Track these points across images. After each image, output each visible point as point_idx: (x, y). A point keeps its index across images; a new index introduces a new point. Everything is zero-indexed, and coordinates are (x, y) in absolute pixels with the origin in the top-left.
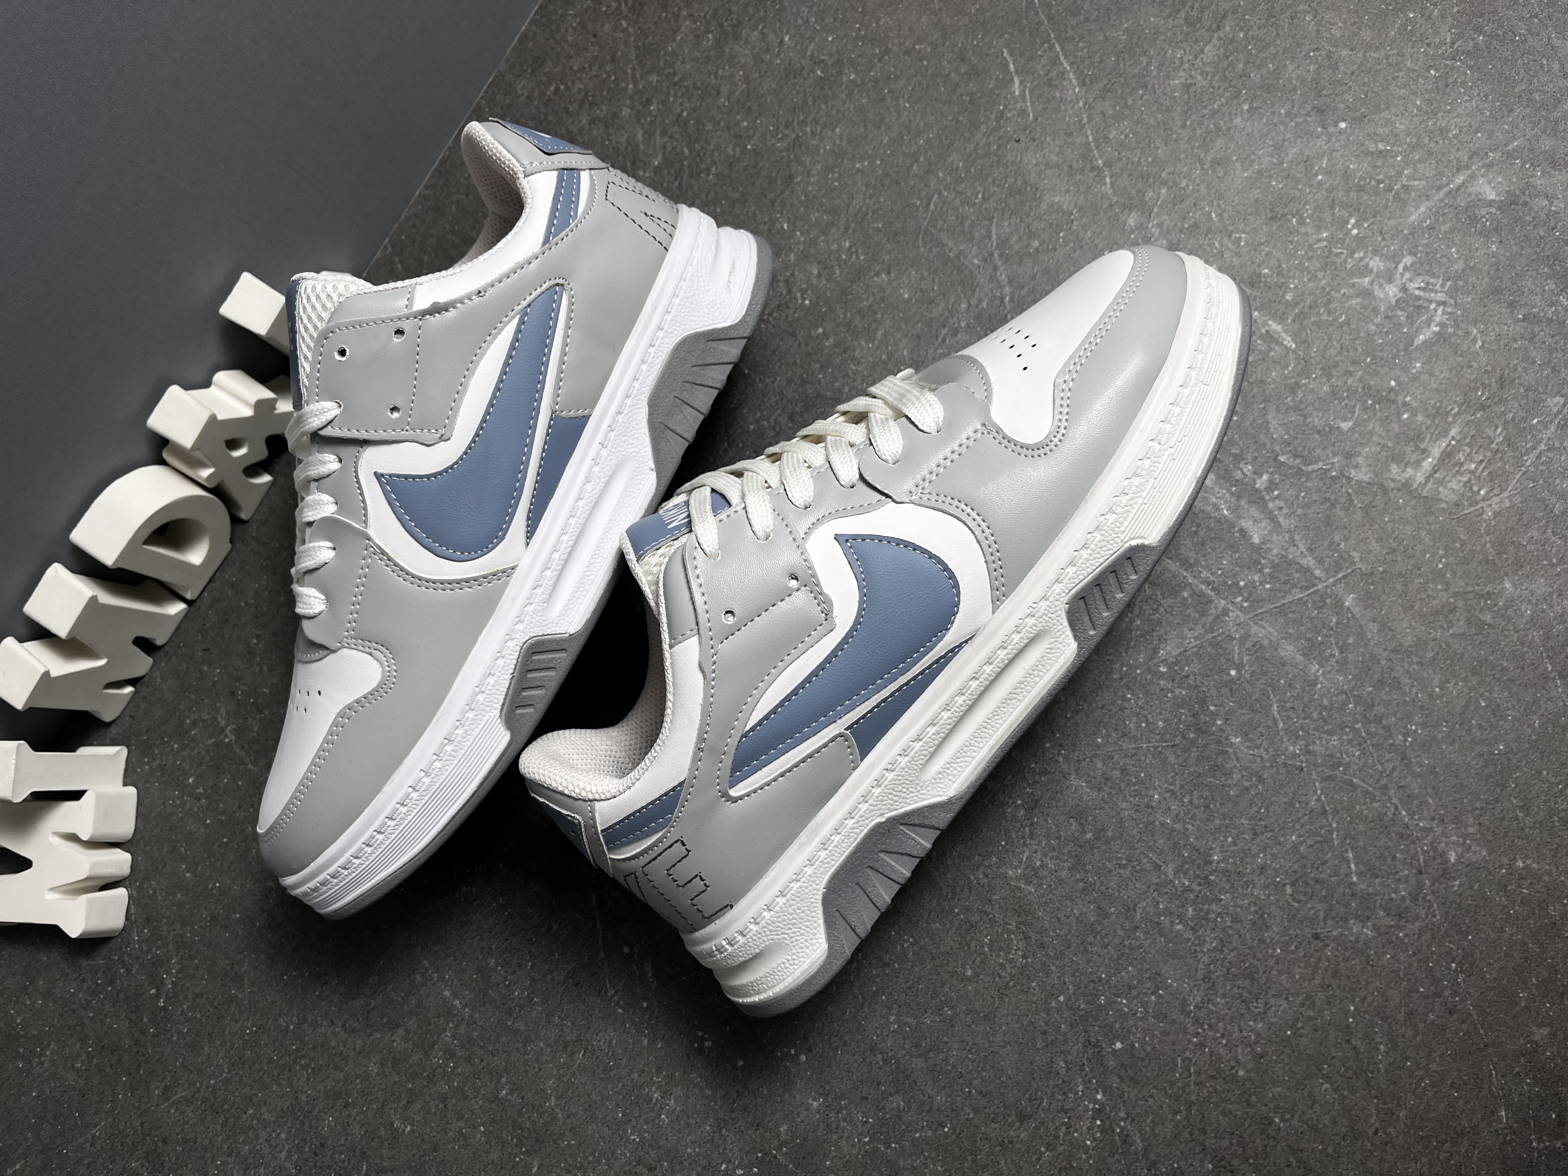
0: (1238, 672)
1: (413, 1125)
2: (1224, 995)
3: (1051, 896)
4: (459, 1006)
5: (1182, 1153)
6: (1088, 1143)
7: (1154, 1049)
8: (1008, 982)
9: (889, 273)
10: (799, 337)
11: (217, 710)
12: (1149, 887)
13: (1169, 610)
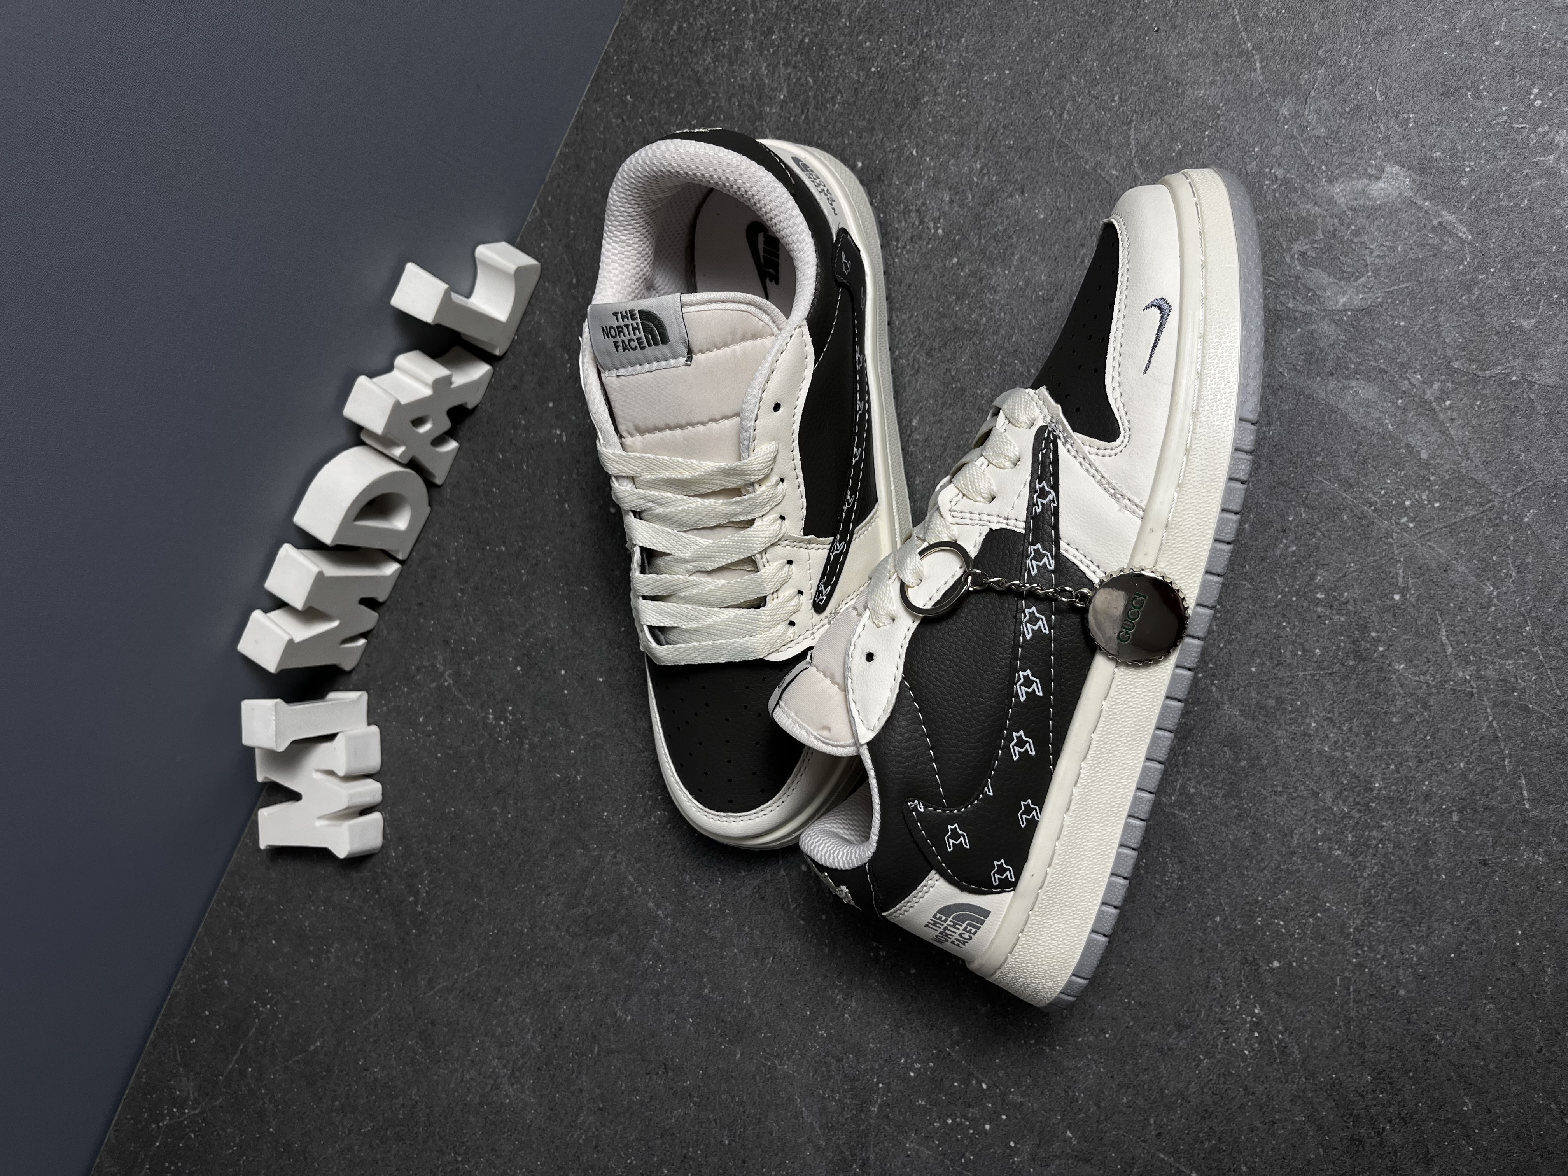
0: (1403, 596)
1: (632, 1015)
2: (1385, 919)
3: (1204, 822)
4: (662, 915)
5: (1341, 1065)
6: (1247, 1052)
7: (1312, 968)
8: (1164, 903)
9: (1023, 193)
10: (934, 269)
11: (435, 657)
12: (1306, 814)
13: (1326, 534)
